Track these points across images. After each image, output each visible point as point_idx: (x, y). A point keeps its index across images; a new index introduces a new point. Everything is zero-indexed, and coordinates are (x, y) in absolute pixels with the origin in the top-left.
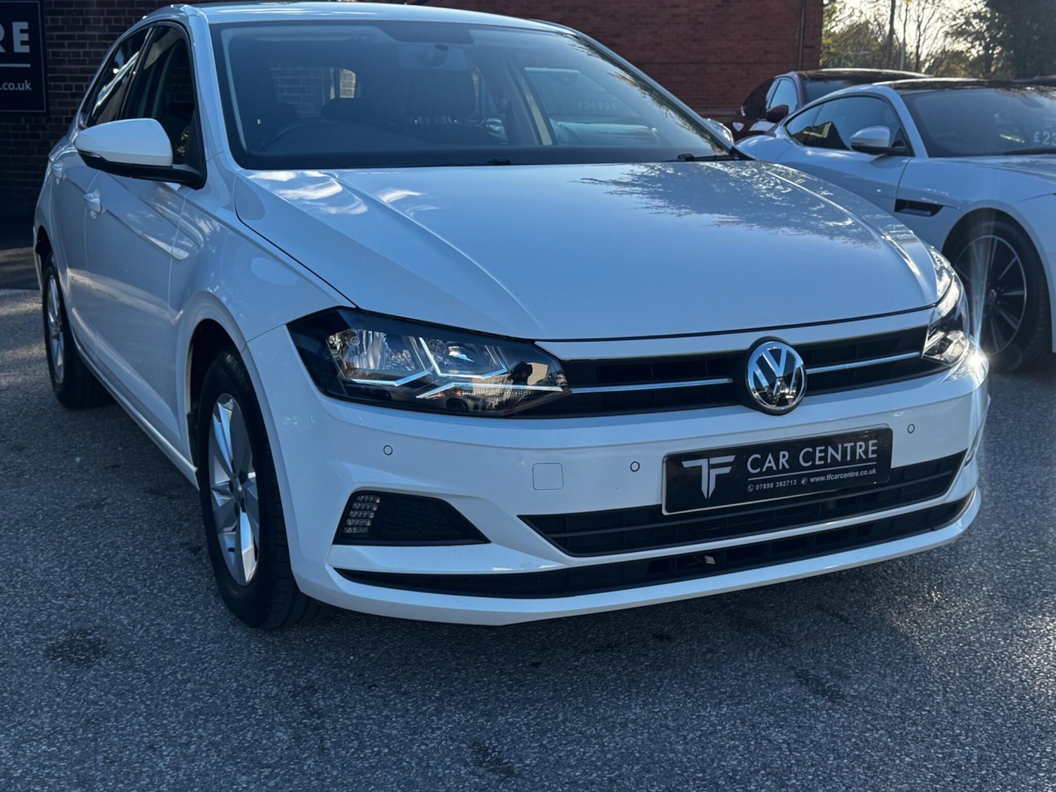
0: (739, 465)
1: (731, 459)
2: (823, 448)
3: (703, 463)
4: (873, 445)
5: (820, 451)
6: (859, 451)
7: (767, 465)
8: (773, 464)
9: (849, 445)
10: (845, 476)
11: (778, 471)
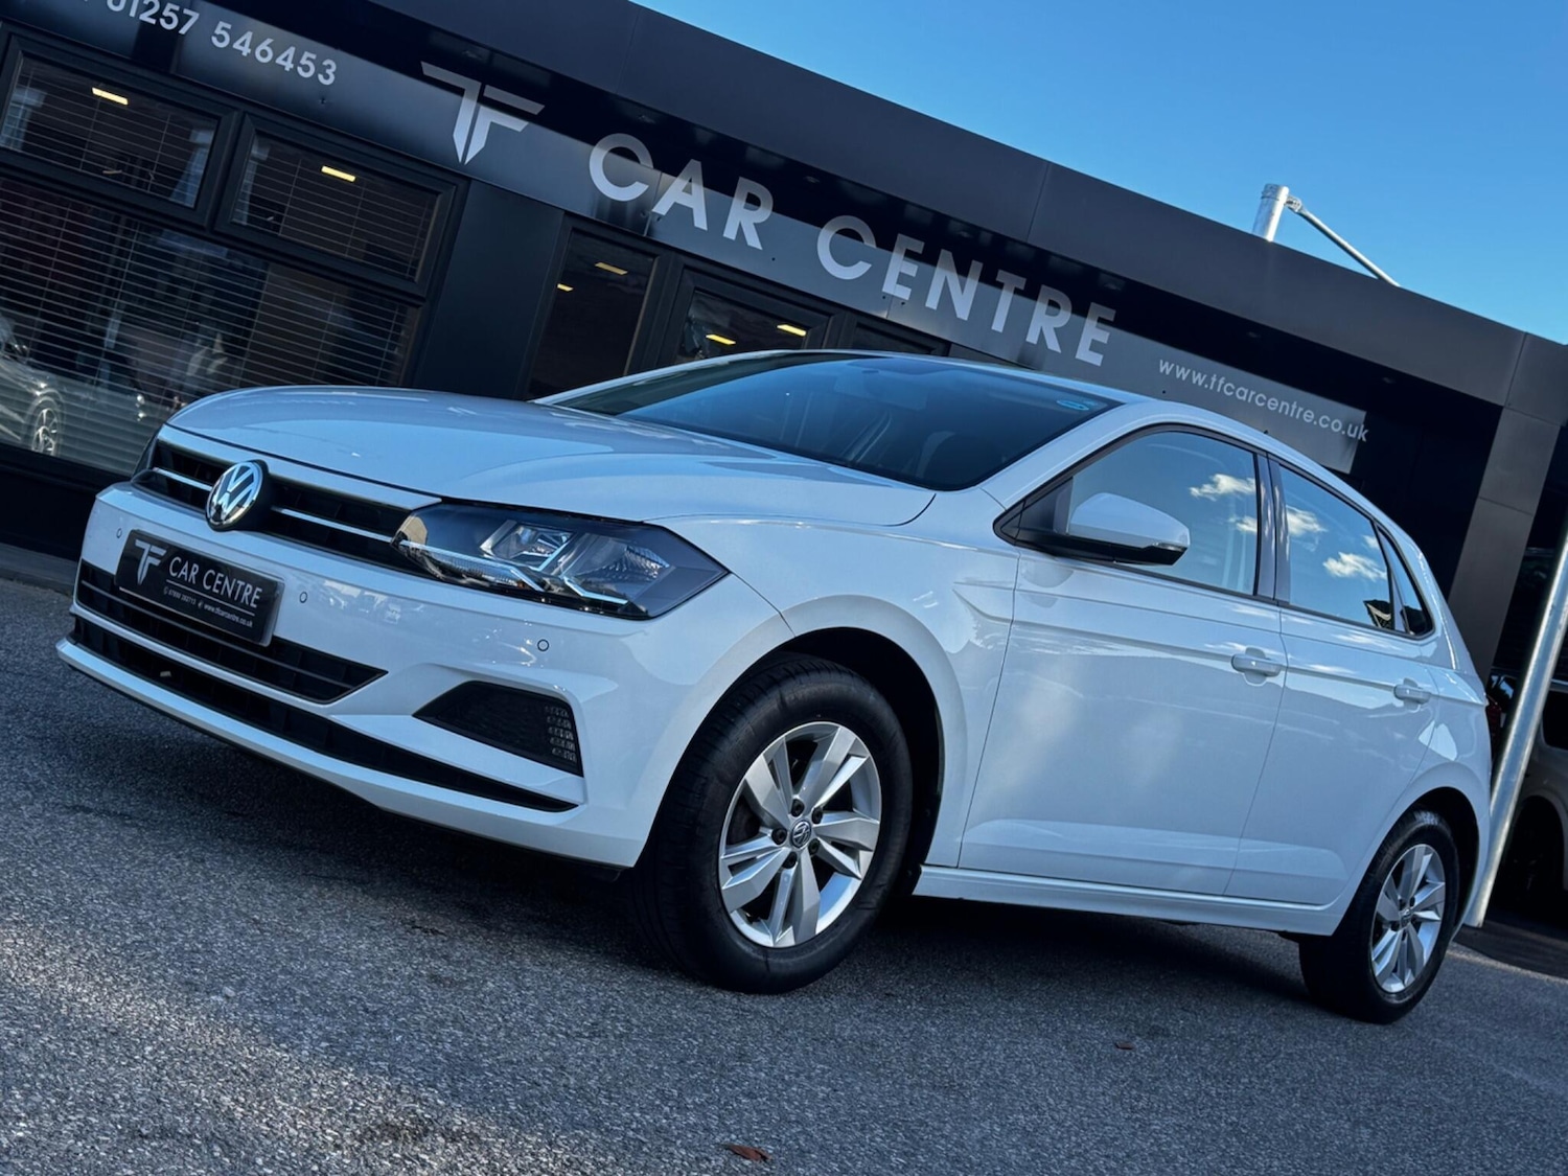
0: (166, 561)
1: (162, 552)
2: (222, 576)
3: (146, 546)
4: (258, 593)
5: (220, 579)
6: (246, 594)
7: (182, 572)
8: (185, 574)
9: (241, 583)
10: (229, 616)
11: (186, 584)
